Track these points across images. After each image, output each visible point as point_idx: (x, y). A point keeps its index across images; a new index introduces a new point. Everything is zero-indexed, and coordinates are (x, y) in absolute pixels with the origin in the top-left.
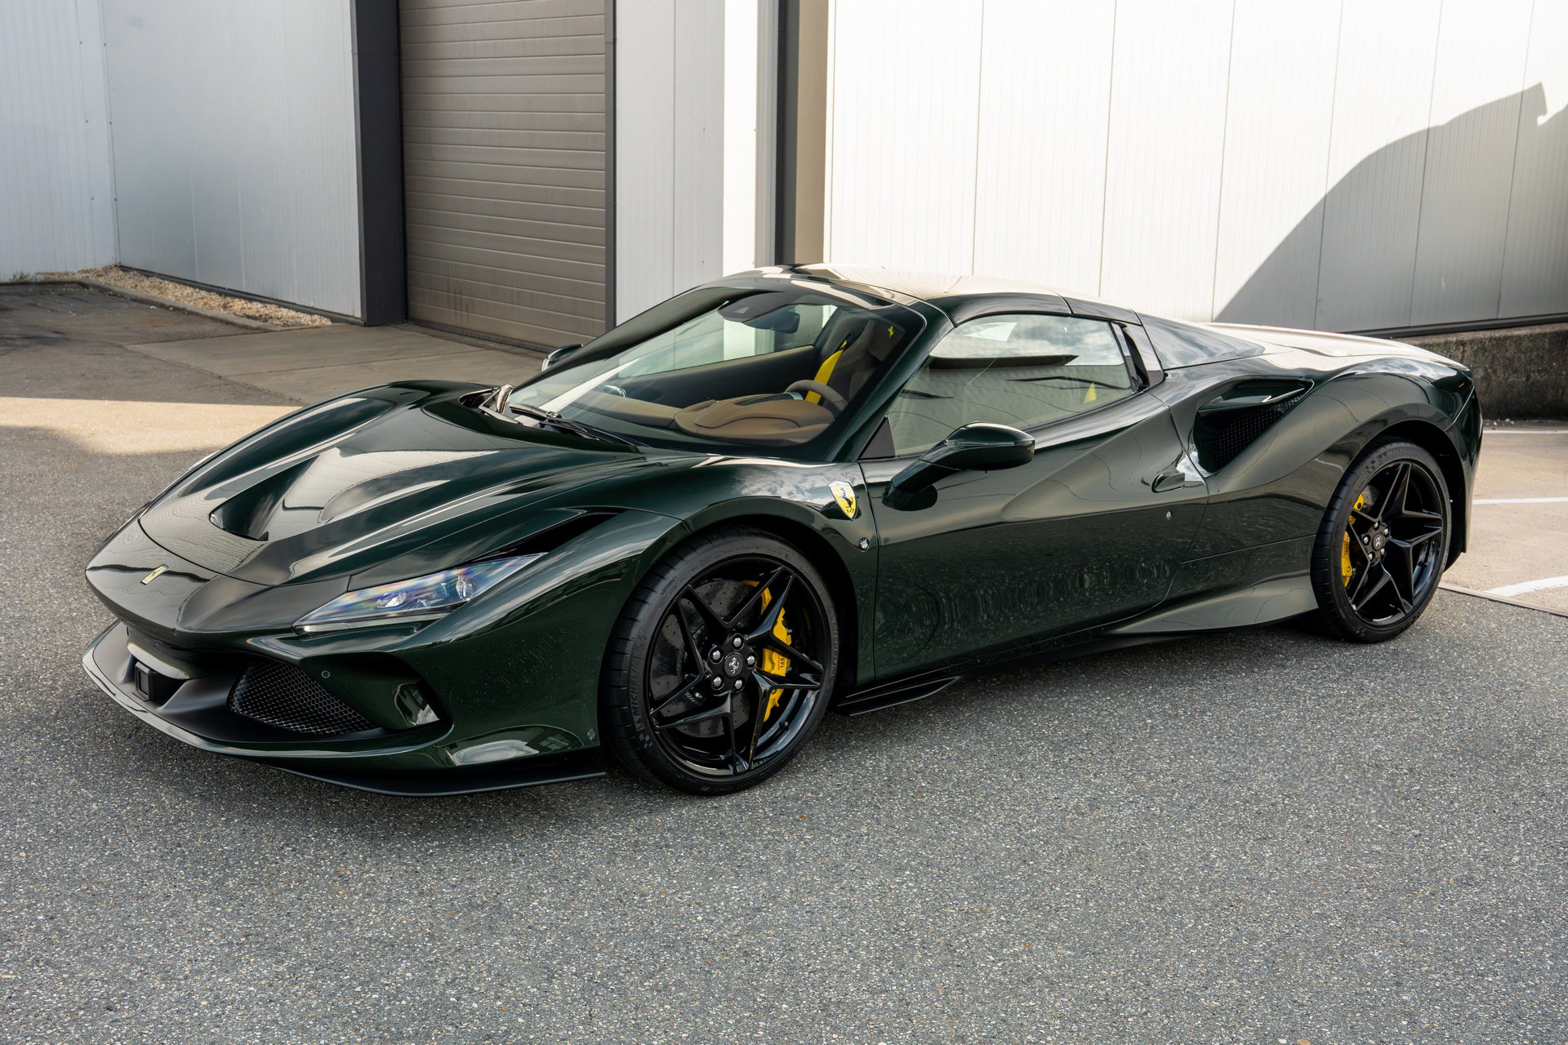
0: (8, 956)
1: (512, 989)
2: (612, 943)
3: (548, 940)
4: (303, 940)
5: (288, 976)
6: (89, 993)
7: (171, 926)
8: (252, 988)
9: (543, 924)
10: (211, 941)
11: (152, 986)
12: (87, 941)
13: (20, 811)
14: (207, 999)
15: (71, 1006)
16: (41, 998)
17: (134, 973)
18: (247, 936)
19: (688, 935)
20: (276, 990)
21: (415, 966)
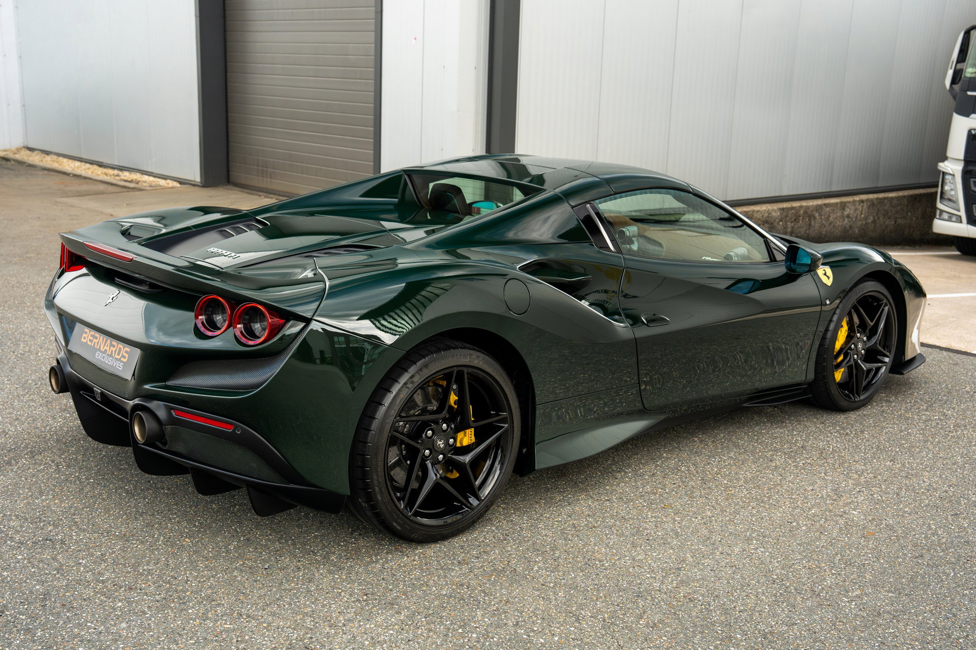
0: (219, 611)
1: (558, 628)
2: (601, 595)
3: (560, 594)
4: (403, 597)
5: (410, 623)
6: (288, 636)
7: (313, 588)
8: (391, 632)
9: (550, 582)
10: (345, 599)
11: (326, 632)
12: (264, 599)
13: (169, 510)
14: (367, 639)
16: (258, 641)
17: (309, 622)
18: (366, 595)
19: (646, 588)
20: (407, 632)
21: (487, 614)
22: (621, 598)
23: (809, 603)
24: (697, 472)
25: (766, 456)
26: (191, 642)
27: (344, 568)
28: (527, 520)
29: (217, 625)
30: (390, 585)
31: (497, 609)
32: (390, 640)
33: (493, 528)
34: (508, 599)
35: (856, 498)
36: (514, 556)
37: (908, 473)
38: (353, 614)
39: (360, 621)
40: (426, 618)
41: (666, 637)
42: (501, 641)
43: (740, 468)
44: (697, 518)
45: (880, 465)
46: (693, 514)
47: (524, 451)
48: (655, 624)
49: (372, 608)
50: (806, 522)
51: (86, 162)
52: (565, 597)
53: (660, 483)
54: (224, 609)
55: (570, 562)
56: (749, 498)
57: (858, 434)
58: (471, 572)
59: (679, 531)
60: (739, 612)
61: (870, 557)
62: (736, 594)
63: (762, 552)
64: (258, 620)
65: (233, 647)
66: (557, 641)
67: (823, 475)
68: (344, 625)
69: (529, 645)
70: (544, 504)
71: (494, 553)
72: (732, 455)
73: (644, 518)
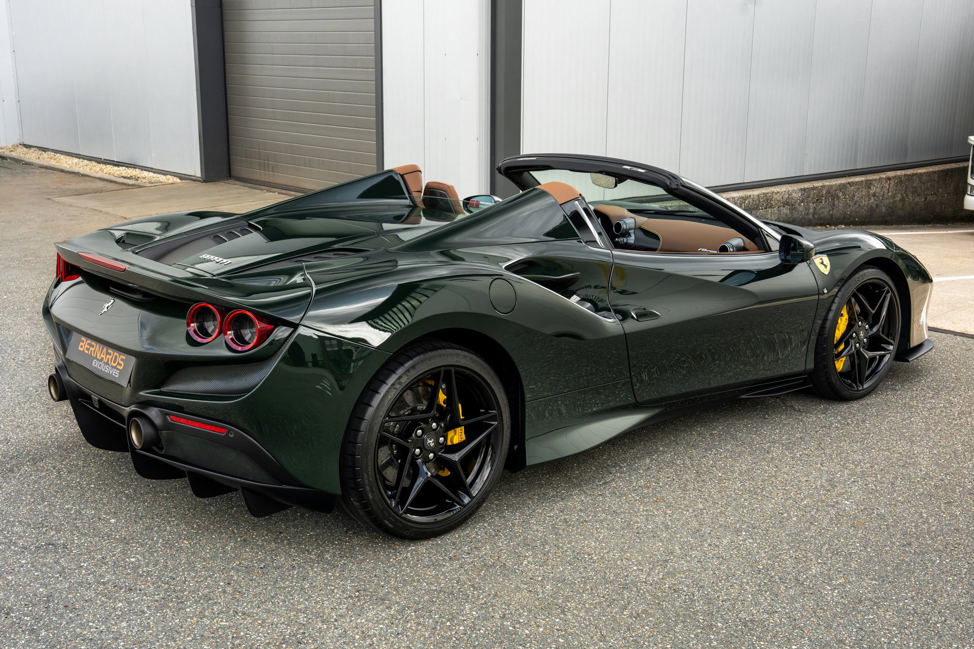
0: (216, 610)
1: (544, 620)
2: (588, 587)
3: (547, 587)
4: (394, 592)
5: (400, 617)
6: (282, 632)
7: (307, 586)
8: (382, 626)
9: (538, 576)
10: (338, 595)
11: (318, 627)
12: (260, 598)
13: (167, 513)
14: (357, 633)
15: (275, 641)
16: (253, 637)
17: (302, 619)
18: (358, 591)
19: (632, 580)
20: (397, 626)
21: (475, 607)
22: (607, 590)
23: (792, 592)
24: (692, 465)
25: (763, 448)
26: (188, 639)
27: (338, 566)
28: (519, 516)
29: (213, 622)
30: (382, 582)
31: (486, 603)
32: (380, 634)
33: (486, 525)
34: (496, 593)
35: (850, 488)
36: (505, 551)
37: (906, 462)
38: (344, 610)
39: (351, 616)
40: (415, 612)
41: (648, 626)
42: (487, 633)
43: (736, 460)
44: (688, 511)
45: (879, 455)
46: (685, 507)
47: (516, 447)
48: (638, 614)
49: (364, 603)
50: (797, 513)
51: (83, 159)
52: (553, 590)
53: (654, 477)
54: (220, 608)
55: (559, 556)
56: (742, 490)
57: (859, 424)
58: (461, 567)
59: (669, 524)
60: (722, 602)
61: (857, 546)
62: (720, 584)
63: (750, 543)
64: (253, 617)
65: (229, 643)
66: (542, 632)
67: (819, 465)
68: (336, 620)
69: (514, 636)
70: (537, 500)
71: (485, 549)
72: (729, 447)
73: (636, 512)
